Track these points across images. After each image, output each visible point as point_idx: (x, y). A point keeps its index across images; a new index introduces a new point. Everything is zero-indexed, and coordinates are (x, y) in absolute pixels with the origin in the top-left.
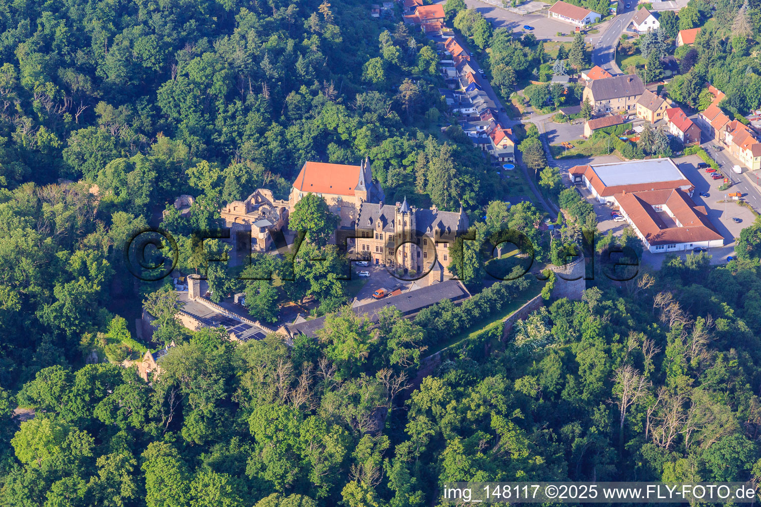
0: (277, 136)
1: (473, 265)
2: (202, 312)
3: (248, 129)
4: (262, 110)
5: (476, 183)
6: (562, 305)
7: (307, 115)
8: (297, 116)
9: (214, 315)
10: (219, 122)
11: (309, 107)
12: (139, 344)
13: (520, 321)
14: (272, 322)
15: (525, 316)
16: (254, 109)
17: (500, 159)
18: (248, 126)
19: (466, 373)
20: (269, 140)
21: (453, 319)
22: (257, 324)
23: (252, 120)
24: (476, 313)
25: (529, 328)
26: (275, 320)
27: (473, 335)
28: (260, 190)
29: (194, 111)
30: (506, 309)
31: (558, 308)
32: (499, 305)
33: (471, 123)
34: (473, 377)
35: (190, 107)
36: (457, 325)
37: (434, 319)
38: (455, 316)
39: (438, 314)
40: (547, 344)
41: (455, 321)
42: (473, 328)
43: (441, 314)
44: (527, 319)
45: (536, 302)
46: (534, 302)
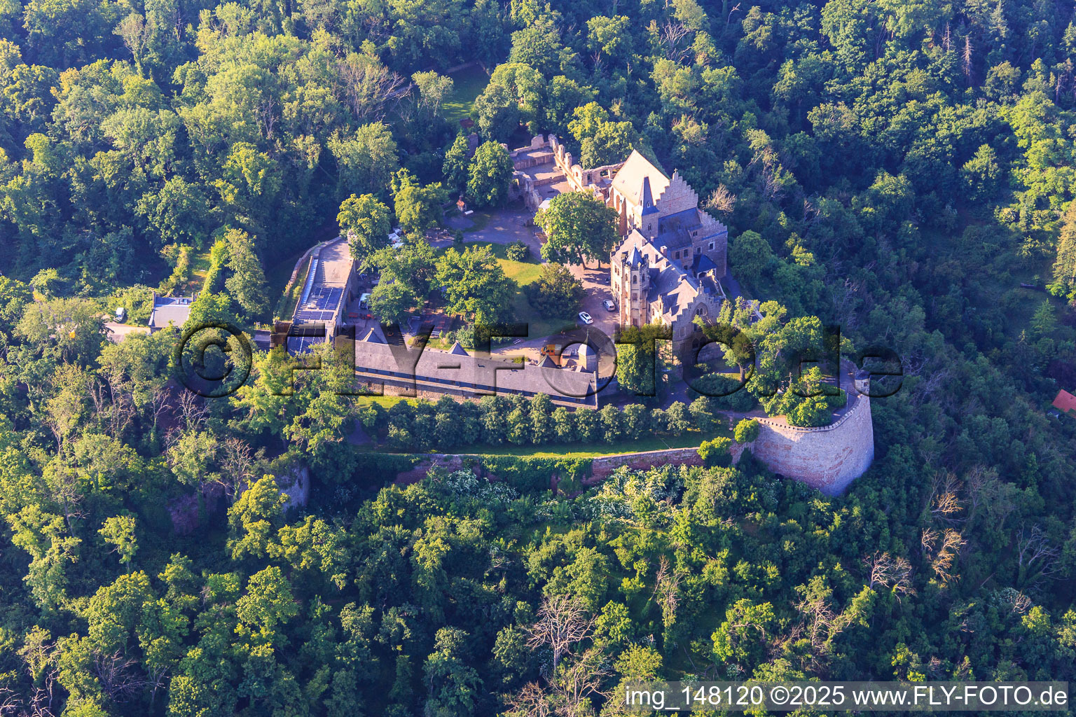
2: (333, 277)
9: (334, 286)
15: (642, 466)
24: (561, 430)
44: (645, 470)
45: (683, 455)
46: (678, 453)
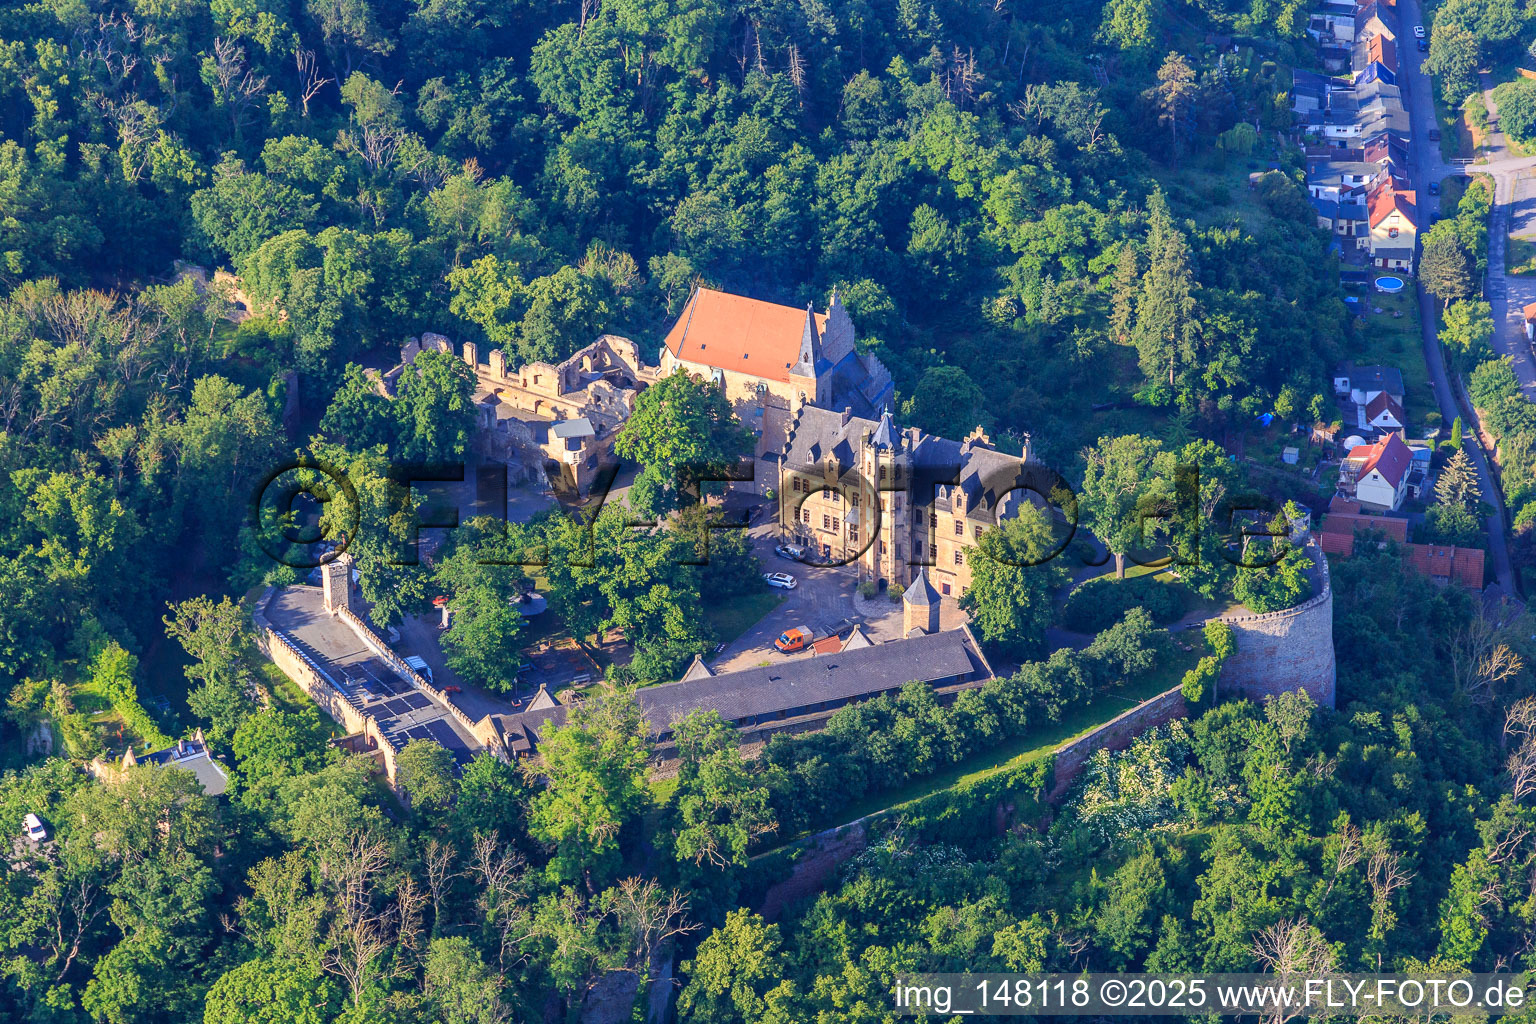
0: (792, 180)
1: (1014, 598)
2: (340, 647)
3: (729, 156)
4: (777, 111)
5: (1247, 334)
6: (1226, 720)
7: (887, 129)
8: (864, 131)
9: (363, 657)
10: (664, 134)
11: (900, 112)
12: (147, 720)
13: (1103, 755)
14: (498, 690)
15: (1120, 743)
16: (756, 107)
17: (1379, 263)
18: (728, 149)
19: (898, 888)
20: (769, 187)
21: (917, 737)
22: (442, 699)
23: (743, 135)
24: (986, 725)
25: (1126, 775)
26: (506, 686)
27: (967, 782)
28: (609, 339)
29: (611, 103)
30: (1074, 716)
31: (1213, 728)
32: (1053, 710)
33: (1336, 165)
34: (918, 897)
35: (601, 94)
36: (927, 752)
37: (870, 733)
38: (926, 728)
39: (883, 721)
40: (1160, 820)
41: (921, 743)
42: (970, 764)
43: (893, 722)
44: (1128, 748)
45: (1163, 706)
46: (1156, 705)
